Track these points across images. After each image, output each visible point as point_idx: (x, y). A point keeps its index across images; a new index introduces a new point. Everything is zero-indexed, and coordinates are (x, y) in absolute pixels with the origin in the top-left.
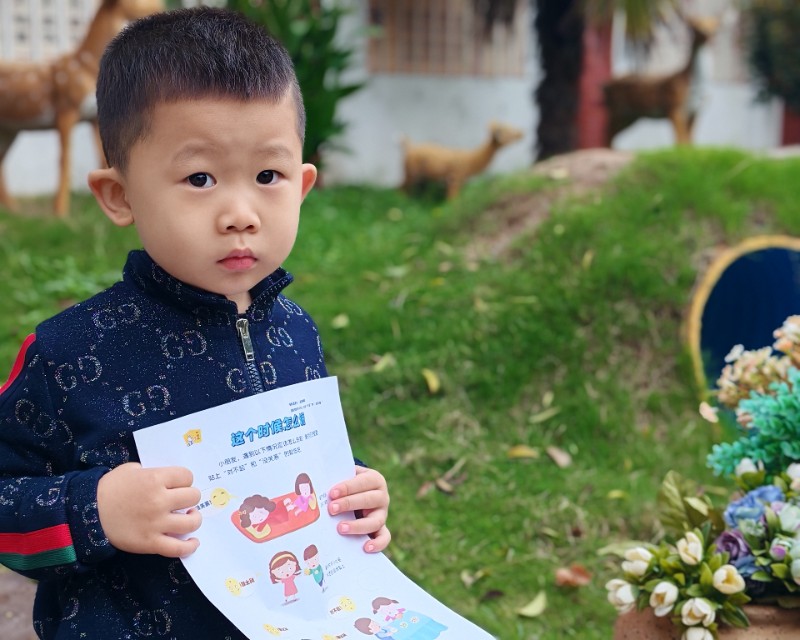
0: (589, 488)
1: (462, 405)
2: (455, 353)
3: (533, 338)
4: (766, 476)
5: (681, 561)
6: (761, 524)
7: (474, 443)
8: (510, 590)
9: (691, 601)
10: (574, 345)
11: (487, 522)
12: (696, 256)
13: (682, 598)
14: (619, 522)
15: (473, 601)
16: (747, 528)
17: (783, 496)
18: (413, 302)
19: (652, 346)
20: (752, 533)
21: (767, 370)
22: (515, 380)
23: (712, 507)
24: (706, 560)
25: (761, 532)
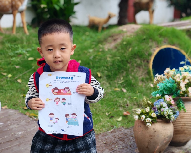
0: (130, 96)
1: (105, 80)
2: (103, 69)
3: (119, 66)
4: (161, 97)
5: (146, 112)
6: (160, 106)
7: (108, 88)
8: (115, 116)
9: (147, 118)
10: (127, 67)
11: (110, 103)
12: (152, 50)
13: (146, 118)
14: (136, 103)
15: (108, 118)
16: (157, 106)
17: (164, 101)
18: (94, 58)
19: (143, 68)
20: (158, 107)
21: (162, 78)
22: (115, 74)
23: (152, 103)
24: (150, 112)
25: (160, 107)
